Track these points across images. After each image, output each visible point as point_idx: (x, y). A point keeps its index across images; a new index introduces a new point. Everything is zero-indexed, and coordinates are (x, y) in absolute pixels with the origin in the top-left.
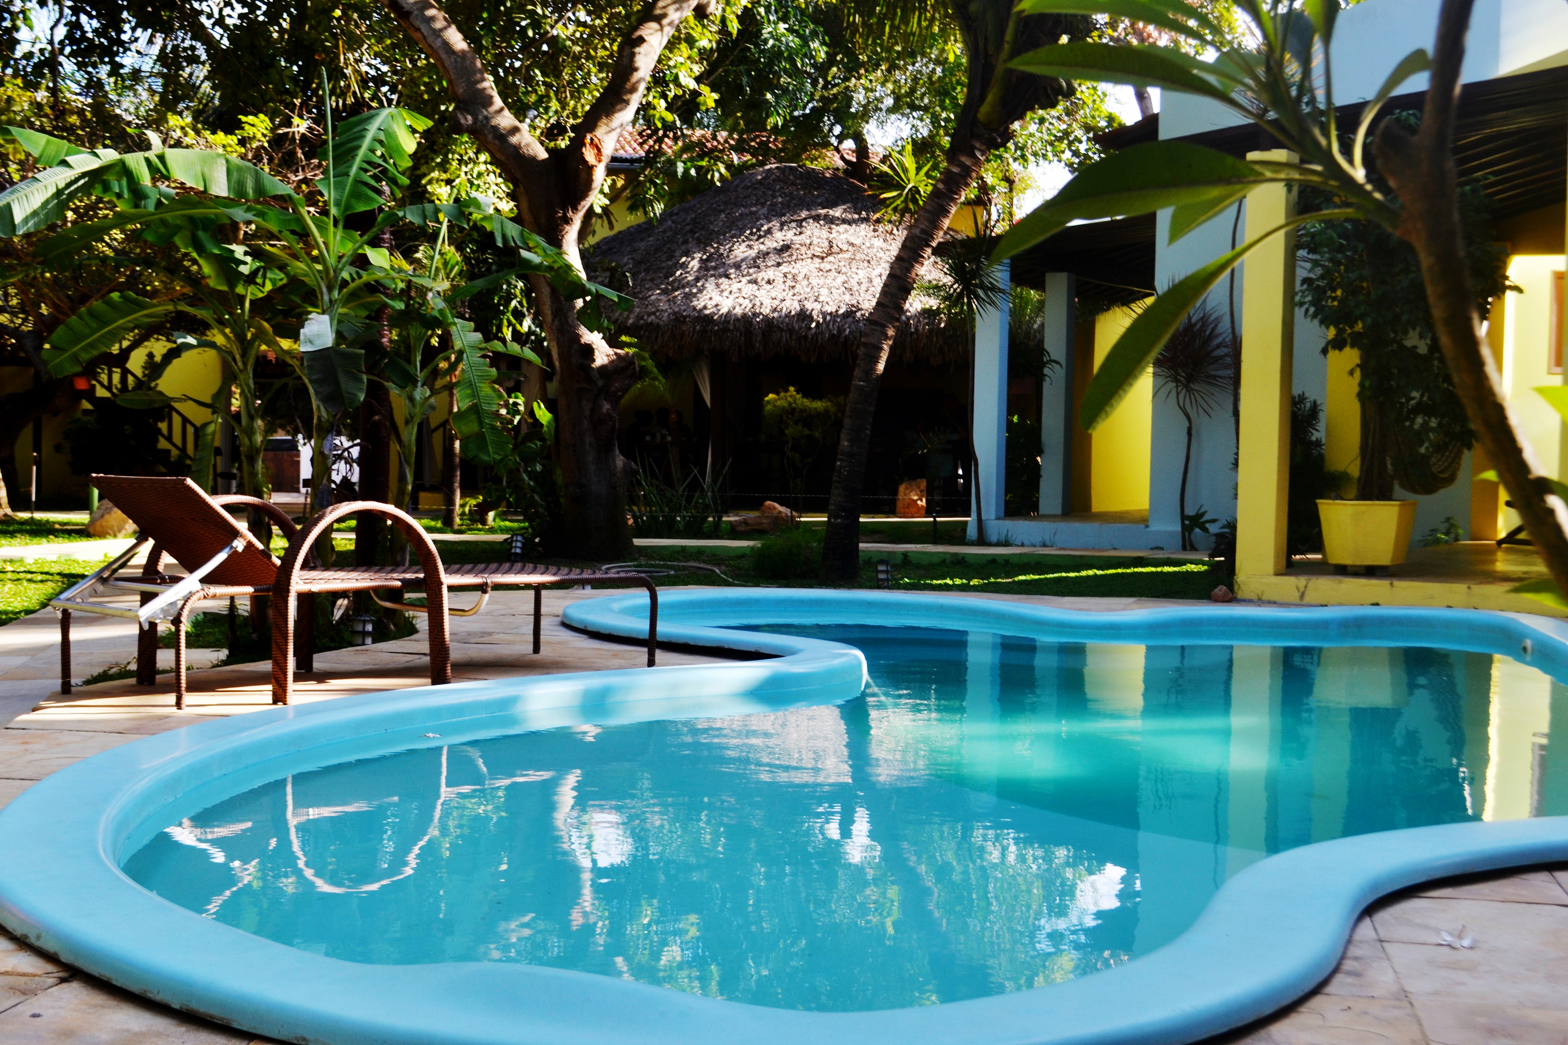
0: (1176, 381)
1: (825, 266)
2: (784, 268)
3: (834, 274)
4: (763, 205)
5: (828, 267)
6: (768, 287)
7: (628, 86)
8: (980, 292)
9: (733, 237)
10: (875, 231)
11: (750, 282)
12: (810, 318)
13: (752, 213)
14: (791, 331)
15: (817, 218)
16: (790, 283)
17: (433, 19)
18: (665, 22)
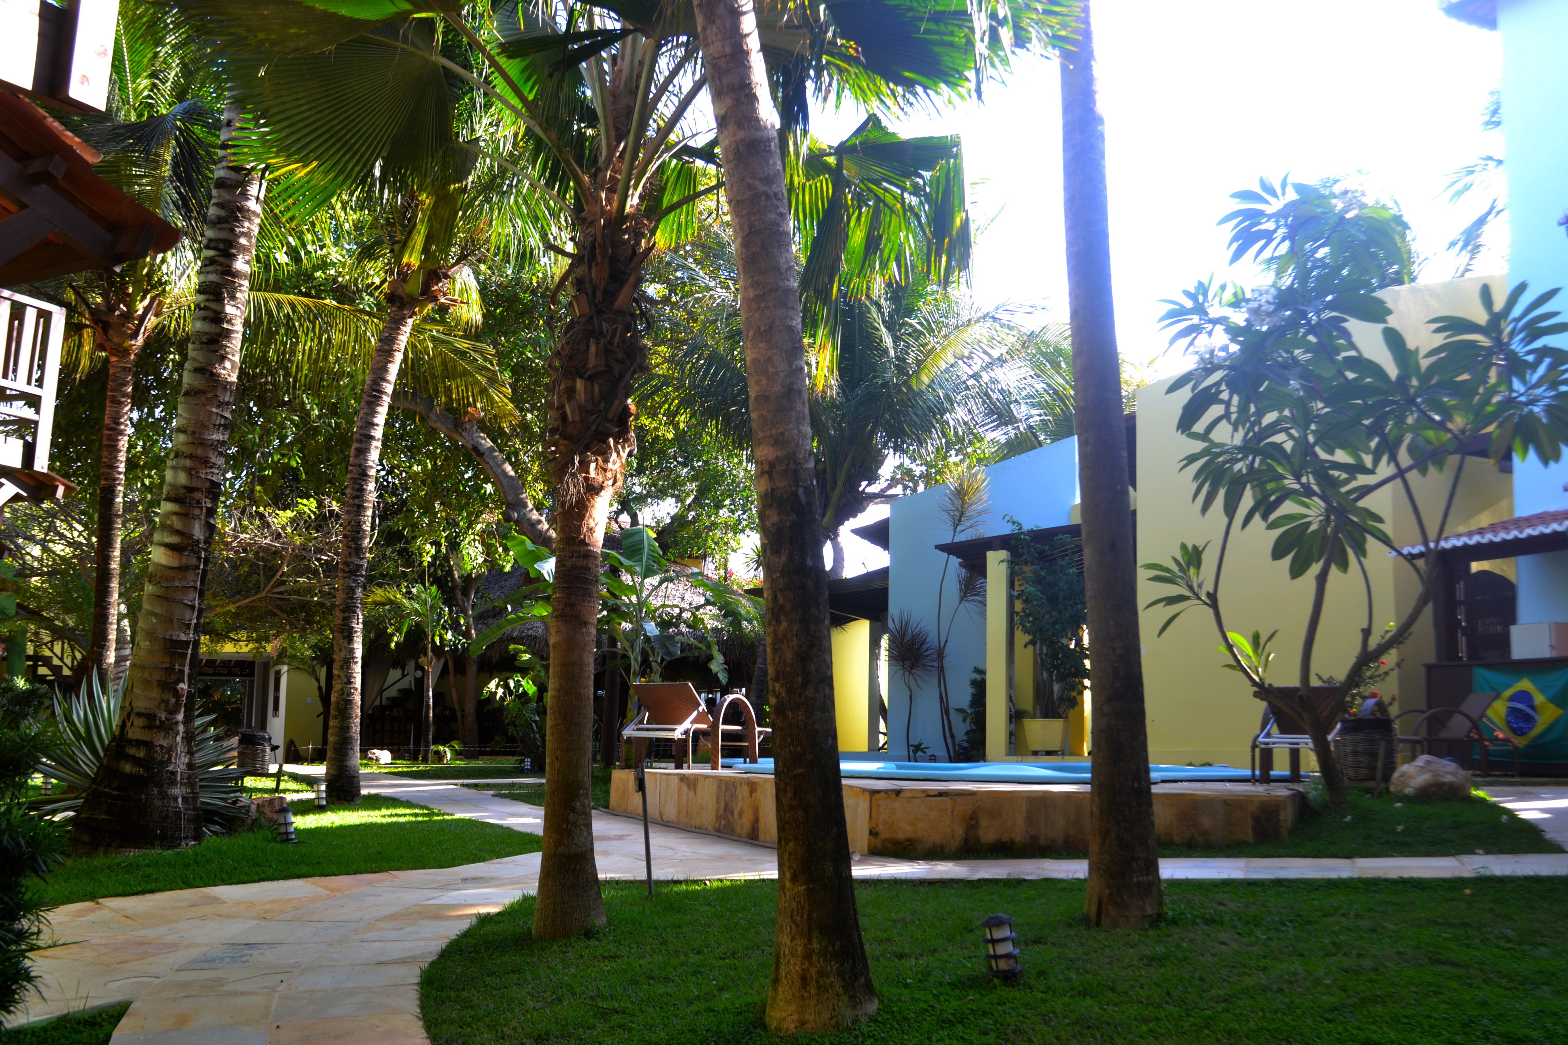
0: (904, 668)
17: (496, 458)
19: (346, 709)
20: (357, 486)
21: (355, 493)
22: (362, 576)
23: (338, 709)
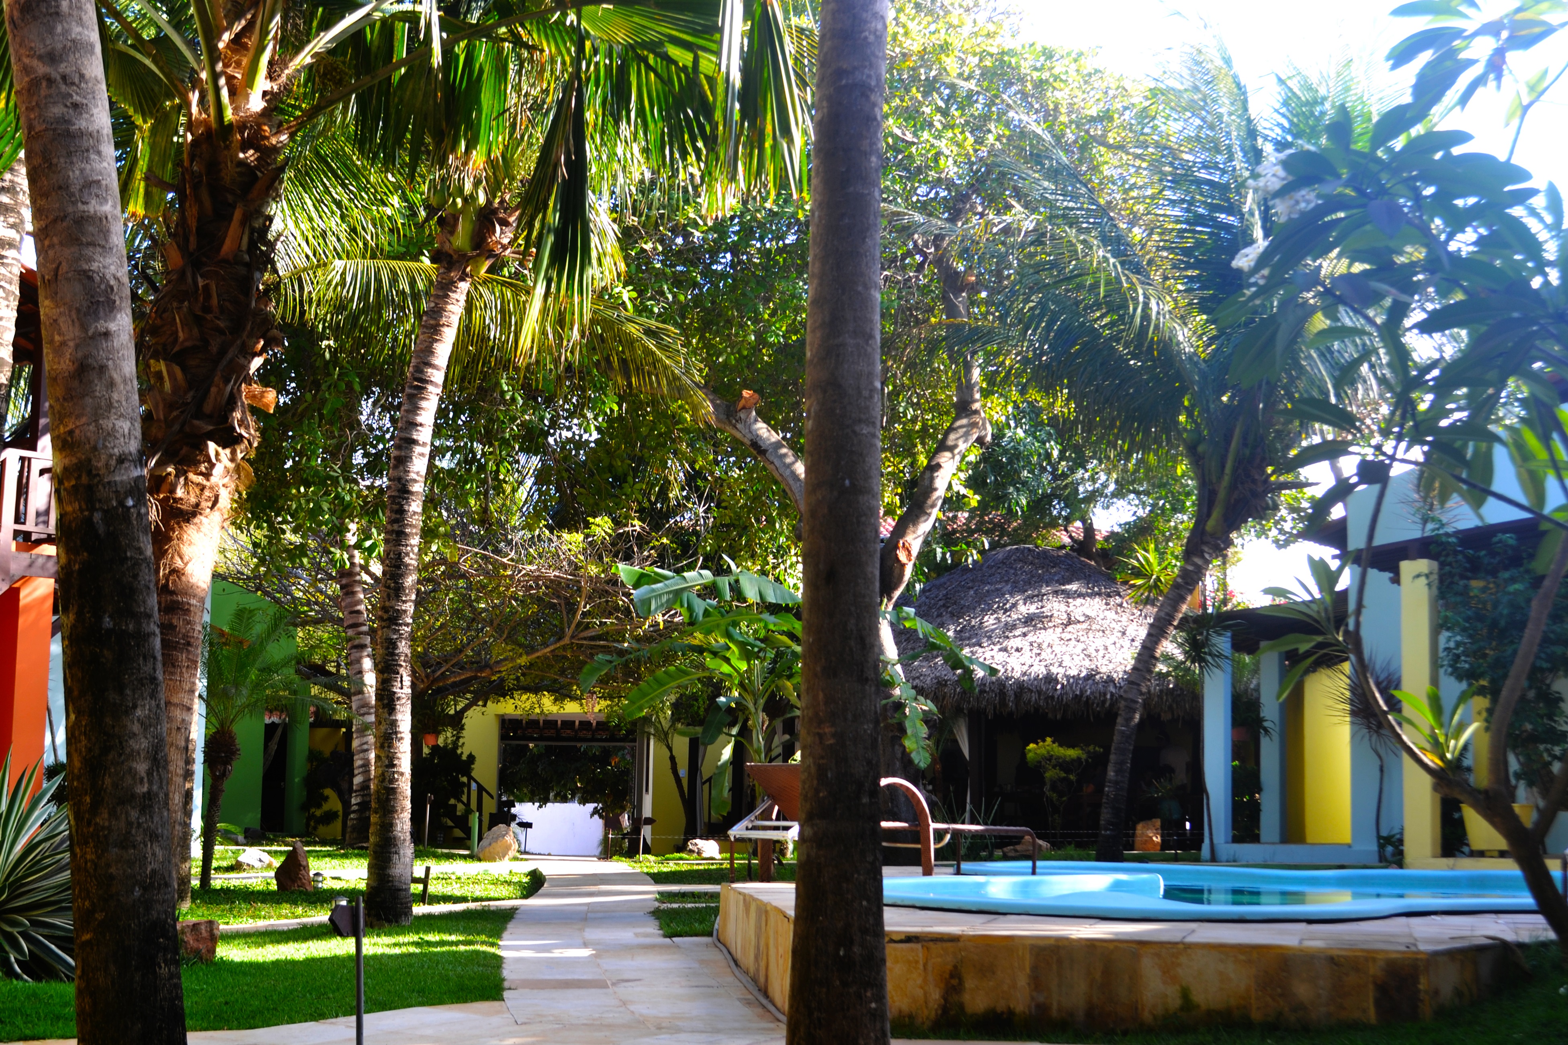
0: (1369, 728)
1: (1066, 636)
2: (1031, 637)
3: (1073, 642)
4: (1007, 582)
5: (1068, 636)
6: (1017, 654)
7: (929, 502)
8: (1209, 658)
9: (983, 610)
10: (1107, 604)
11: (1000, 650)
12: (1057, 681)
13: (997, 590)
14: (1039, 692)
15: (1056, 593)
16: (1036, 651)
17: (785, 455)
18: (956, 451)
19: (388, 800)
20: (395, 507)
21: (394, 516)
22: (407, 625)
23: (379, 800)
